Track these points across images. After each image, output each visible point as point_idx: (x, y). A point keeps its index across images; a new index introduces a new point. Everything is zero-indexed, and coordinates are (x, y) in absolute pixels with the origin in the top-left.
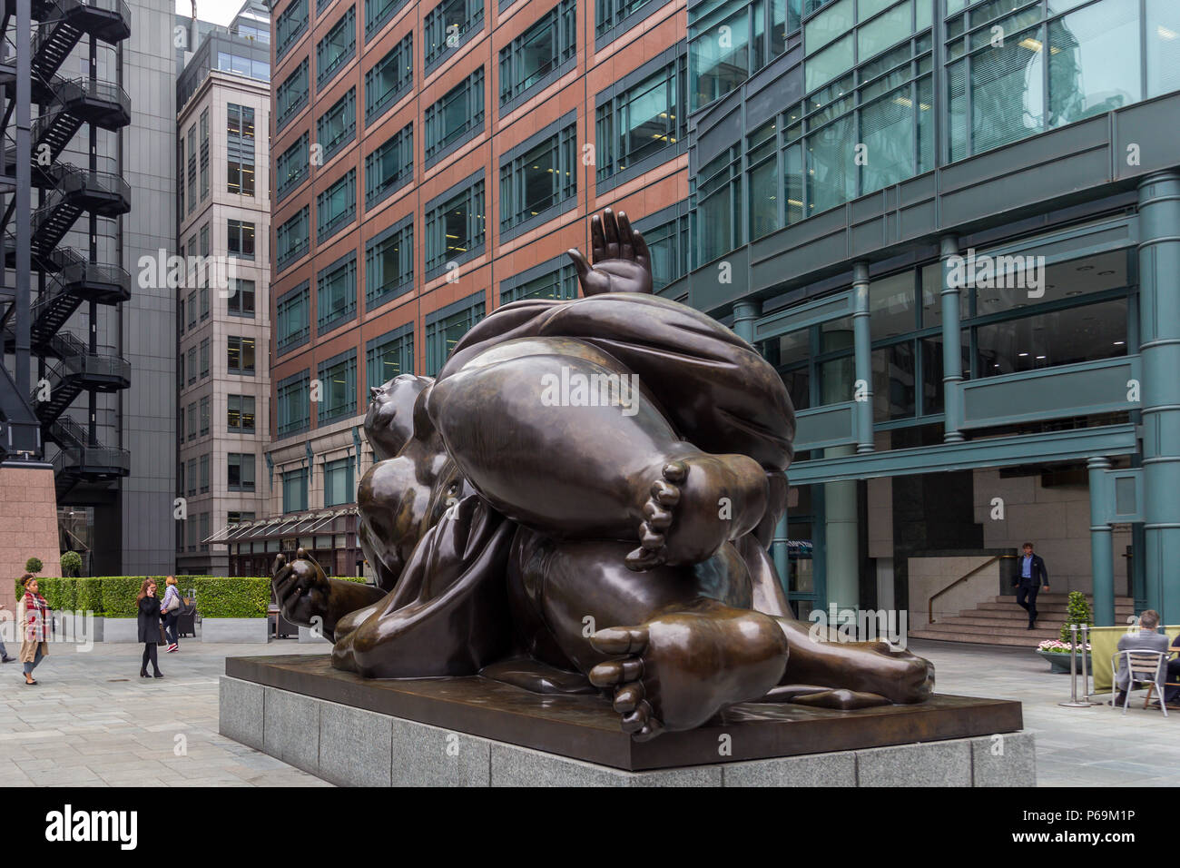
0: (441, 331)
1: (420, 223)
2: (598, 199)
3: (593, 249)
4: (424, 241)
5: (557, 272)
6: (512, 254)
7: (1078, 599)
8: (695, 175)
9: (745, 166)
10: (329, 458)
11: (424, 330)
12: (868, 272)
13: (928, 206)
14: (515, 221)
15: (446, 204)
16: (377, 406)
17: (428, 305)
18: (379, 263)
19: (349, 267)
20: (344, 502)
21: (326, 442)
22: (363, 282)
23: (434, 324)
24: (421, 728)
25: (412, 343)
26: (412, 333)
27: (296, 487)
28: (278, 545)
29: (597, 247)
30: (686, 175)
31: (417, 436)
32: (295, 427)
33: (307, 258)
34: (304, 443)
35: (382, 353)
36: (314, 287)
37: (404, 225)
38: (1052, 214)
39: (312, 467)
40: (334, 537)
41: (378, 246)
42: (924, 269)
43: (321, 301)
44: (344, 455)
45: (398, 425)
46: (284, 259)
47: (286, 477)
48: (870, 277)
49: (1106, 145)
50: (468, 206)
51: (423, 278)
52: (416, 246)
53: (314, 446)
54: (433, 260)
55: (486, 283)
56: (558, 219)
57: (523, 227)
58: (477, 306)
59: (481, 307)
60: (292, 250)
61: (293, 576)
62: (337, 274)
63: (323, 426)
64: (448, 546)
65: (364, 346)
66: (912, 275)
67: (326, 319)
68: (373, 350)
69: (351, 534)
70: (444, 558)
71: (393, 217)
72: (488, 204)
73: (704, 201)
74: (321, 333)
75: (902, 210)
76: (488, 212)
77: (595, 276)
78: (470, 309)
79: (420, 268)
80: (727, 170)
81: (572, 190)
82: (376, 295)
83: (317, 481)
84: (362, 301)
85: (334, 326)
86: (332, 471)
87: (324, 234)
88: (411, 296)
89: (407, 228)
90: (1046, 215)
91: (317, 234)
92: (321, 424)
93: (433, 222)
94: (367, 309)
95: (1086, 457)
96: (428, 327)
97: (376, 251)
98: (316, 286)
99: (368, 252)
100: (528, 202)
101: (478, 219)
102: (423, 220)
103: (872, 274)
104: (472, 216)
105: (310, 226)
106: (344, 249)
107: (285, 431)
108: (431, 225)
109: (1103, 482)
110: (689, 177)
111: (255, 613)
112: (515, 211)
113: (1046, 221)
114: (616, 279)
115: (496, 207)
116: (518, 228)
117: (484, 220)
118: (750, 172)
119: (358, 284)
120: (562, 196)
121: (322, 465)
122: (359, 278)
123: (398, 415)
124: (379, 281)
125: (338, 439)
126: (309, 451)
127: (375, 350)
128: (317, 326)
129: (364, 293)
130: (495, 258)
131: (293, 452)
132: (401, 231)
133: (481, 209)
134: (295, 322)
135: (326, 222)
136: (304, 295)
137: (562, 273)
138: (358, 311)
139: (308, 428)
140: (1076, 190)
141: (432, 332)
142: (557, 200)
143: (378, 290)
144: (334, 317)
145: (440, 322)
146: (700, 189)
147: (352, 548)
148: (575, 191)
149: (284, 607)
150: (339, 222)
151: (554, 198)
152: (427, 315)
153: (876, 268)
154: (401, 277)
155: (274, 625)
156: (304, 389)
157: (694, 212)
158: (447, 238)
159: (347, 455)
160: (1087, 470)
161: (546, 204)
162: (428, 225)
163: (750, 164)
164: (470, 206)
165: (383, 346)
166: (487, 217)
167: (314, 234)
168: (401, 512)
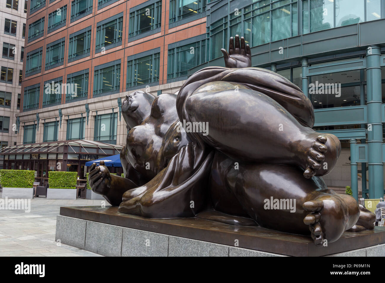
0: (100, 74)
1: (94, 30)
2: (170, 30)
3: (229, 49)
4: (96, 38)
5: (151, 55)
6: (133, 47)
7: (349, 189)
8: (209, 25)
9: (229, 25)
10: (47, 121)
11: (93, 72)
12: (276, 68)
13: (298, 47)
14: (135, 34)
15: (106, 24)
16: (130, 103)
17: (96, 63)
18: (75, 44)
19: (62, 44)
20: (53, 140)
21: (46, 114)
22: (68, 51)
23: (98, 70)
24: (187, 240)
25: (88, 77)
26: (88, 73)
27: (30, 132)
28: (29, 156)
29: (231, 49)
30: (205, 25)
31: (152, 115)
32: (32, 107)
33: (42, 38)
34: (35, 114)
35: (74, 80)
36: (45, 50)
37: (87, 30)
38: (337, 55)
39: (39, 124)
40: (57, 154)
41: (75, 37)
42: (293, 69)
43: (47, 57)
44: (54, 120)
45: (139, 111)
46: (31, 38)
47: (26, 128)
48: (277, 70)
49: (357, 34)
50: (115, 26)
51: (94, 51)
52: (92, 39)
53: (40, 115)
54: (99, 45)
55: (121, 56)
56: (153, 35)
57: (138, 37)
58: (117, 65)
59: (119, 66)
60: (35, 34)
61: (100, 172)
62: (56, 46)
63: (45, 107)
64: (186, 163)
65: (66, 76)
66: (289, 70)
67: (49, 64)
68: (70, 78)
69: (66, 154)
70: (184, 168)
71: (83, 26)
72: (124, 26)
73: (212, 36)
74: (47, 69)
75: (289, 47)
76: (124, 29)
77: (231, 60)
78: (114, 66)
79: (93, 48)
80: (222, 25)
81: (159, 25)
82: (73, 56)
83: (40, 130)
84: (67, 58)
85: (53, 67)
86: (48, 126)
87: (50, 30)
88: (88, 58)
89: (88, 31)
90: (335, 55)
91: (47, 29)
92: (44, 107)
93: (100, 30)
94: (68, 62)
95: (350, 139)
96: (95, 71)
97: (74, 39)
98: (46, 50)
99: (70, 39)
100: (141, 28)
101: (119, 32)
102: (96, 29)
103: (277, 69)
104: (117, 30)
105: (45, 25)
106: (60, 36)
107: (26, 108)
108: (99, 32)
109: (355, 148)
110: (206, 26)
111: (28, 186)
112: (135, 30)
113: (335, 57)
114: (239, 62)
115: (127, 28)
116: (136, 37)
117: (122, 33)
118: (231, 27)
119: (65, 51)
120: (155, 27)
121: (44, 124)
122: (65, 49)
123: (140, 107)
124: (74, 51)
125: (52, 113)
126: (38, 117)
127: (71, 79)
128: (45, 66)
129: (67, 55)
130: (125, 47)
131: (30, 117)
132: (86, 32)
133: (121, 28)
134: (35, 63)
135: (52, 25)
136: (40, 53)
137: (153, 56)
138: (64, 61)
139: (38, 108)
140: (347, 48)
141: (97, 73)
142: (153, 28)
143: (74, 54)
144: (53, 63)
145: (101, 70)
146: (211, 31)
147: (66, 159)
148: (160, 26)
149: (94, 186)
150: (57, 26)
151: (151, 28)
152: (95, 67)
153: (279, 67)
154: (85, 51)
155: (35, 191)
156: (37, 92)
157: (208, 39)
158: (106, 38)
159: (55, 120)
160: (350, 144)
161: (148, 29)
162: (98, 31)
163: (231, 24)
164: (116, 26)
165: (74, 77)
166: (123, 32)
167: (46, 29)
168: (148, 147)
